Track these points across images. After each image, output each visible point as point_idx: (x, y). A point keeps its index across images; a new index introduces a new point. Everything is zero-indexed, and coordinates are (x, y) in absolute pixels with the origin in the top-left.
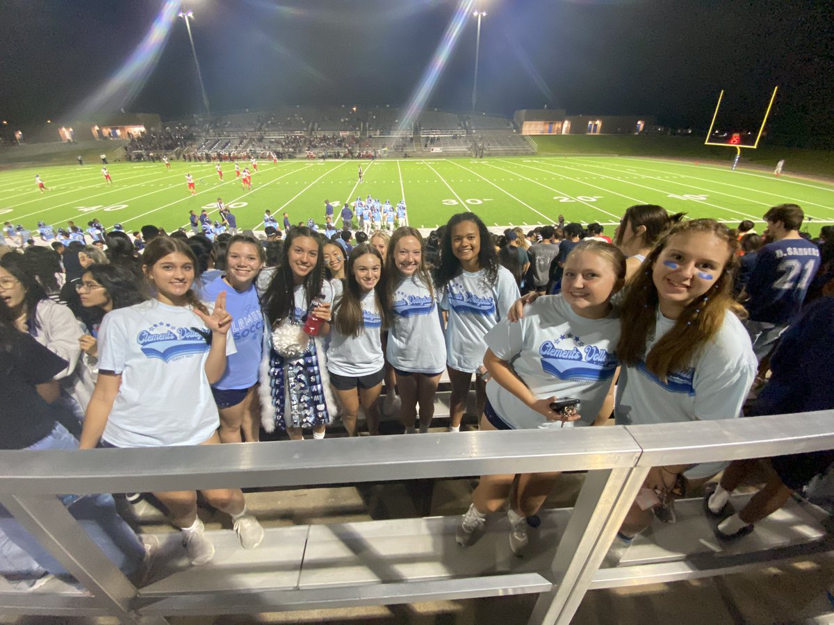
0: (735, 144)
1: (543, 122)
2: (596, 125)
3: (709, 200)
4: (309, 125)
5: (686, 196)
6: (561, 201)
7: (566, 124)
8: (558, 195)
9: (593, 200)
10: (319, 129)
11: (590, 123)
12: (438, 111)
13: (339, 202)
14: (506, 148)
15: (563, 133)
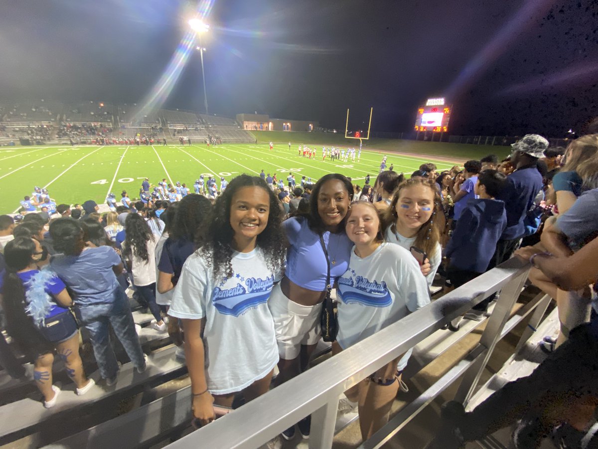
0: (357, 137)
1: (256, 123)
2: (288, 126)
3: (355, 167)
4: (57, 116)
5: (344, 165)
6: (281, 172)
7: (271, 124)
8: (278, 168)
9: (299, 170)
10: (68, 120)
11: (284, 124)
12: (179, 111)
13: (105, 180)
14: (235, 138)
15: (270, 129)
